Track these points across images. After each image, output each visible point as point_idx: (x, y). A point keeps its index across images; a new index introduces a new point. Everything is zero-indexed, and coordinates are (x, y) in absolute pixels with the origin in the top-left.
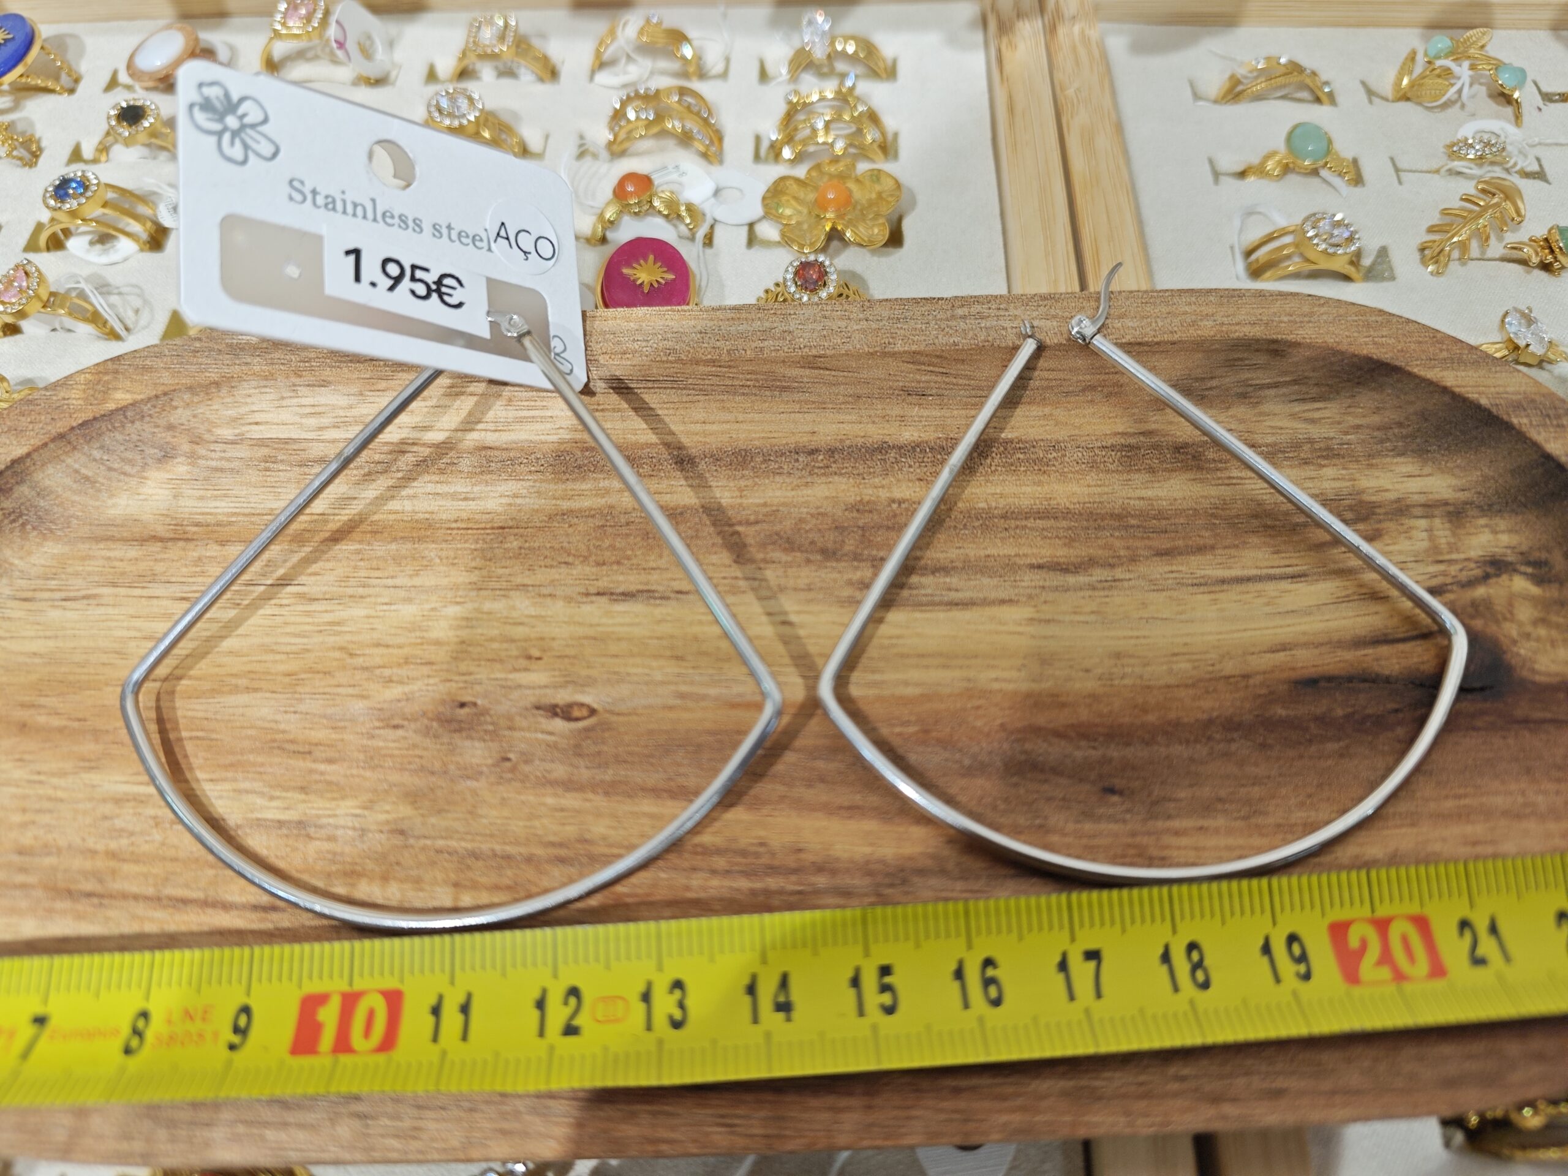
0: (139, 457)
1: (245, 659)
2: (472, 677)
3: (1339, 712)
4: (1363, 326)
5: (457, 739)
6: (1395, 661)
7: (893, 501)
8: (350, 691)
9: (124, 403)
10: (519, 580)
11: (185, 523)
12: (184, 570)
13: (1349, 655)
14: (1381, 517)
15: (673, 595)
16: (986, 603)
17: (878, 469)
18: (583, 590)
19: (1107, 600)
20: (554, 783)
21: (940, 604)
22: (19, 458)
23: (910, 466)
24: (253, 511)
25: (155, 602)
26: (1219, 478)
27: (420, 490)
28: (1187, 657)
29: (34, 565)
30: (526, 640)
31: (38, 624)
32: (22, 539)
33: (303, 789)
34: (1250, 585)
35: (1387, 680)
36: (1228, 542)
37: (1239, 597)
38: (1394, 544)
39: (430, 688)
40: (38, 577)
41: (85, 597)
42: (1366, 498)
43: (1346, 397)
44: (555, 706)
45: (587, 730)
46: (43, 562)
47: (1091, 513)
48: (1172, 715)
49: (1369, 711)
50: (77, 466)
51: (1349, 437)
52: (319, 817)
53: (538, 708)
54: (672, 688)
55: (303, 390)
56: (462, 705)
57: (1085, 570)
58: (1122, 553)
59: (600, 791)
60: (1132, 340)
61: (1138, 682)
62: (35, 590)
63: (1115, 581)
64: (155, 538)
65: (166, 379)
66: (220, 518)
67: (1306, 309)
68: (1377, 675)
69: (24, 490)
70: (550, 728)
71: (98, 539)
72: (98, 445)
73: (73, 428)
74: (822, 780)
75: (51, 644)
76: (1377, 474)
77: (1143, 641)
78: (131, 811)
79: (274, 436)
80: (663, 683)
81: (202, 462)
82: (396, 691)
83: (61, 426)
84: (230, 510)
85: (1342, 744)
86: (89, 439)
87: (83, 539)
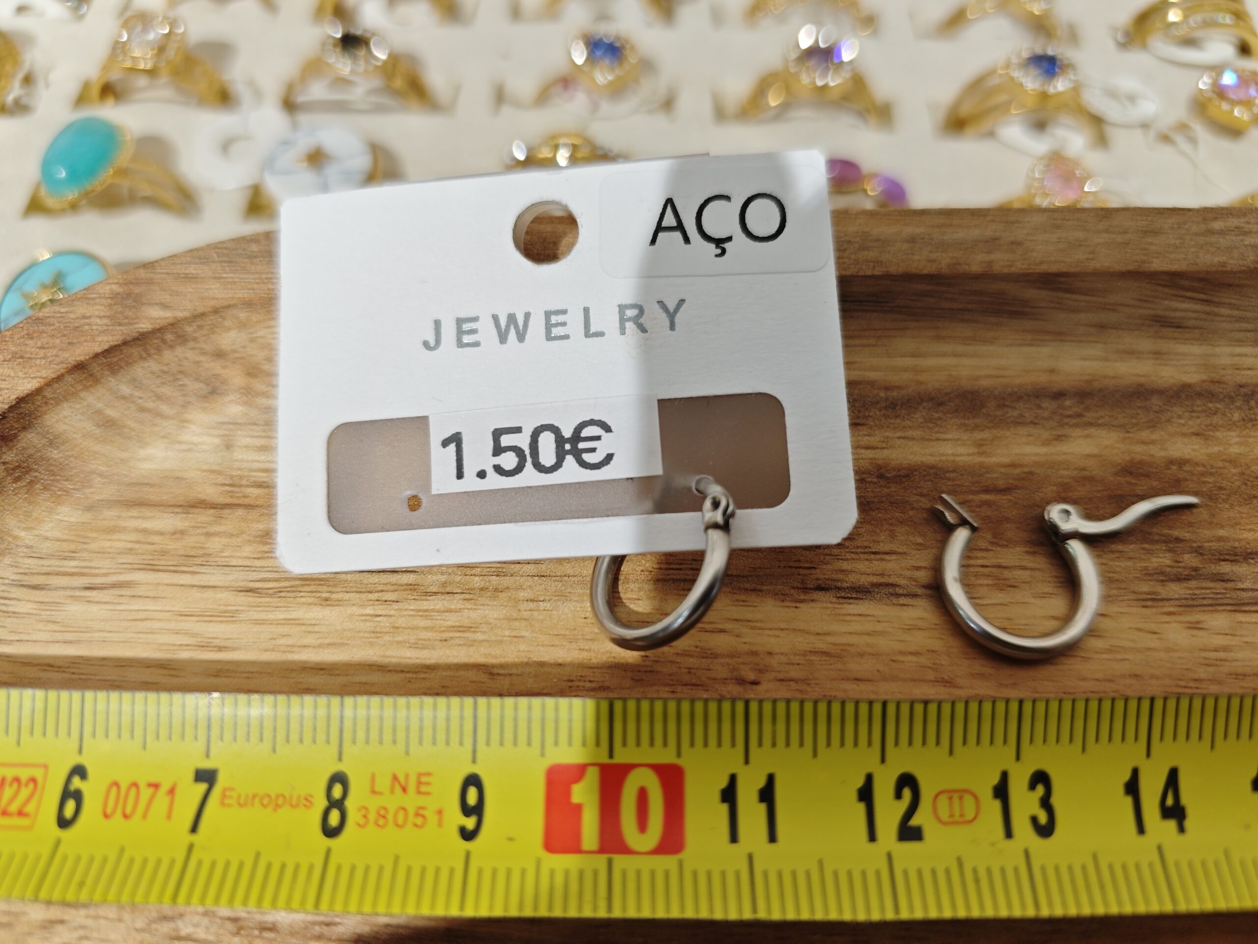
0: (179, 394)
7: (1171, 462)
9: (164, 323)
11: (244, 482)
22: (28, 395)
23: (1180, 417)
25: (209, 594)
29: (47, 538)
31: (54, 622)
32: (30, 503)
40: (52, 556)
41: (115, 585)
46: (57, 534)
50: (100, 405)
62: (48, 574)
64: (205, 504)
65: (217, 293)
69: (30, 439)
71: (128, 504)
72: (127, 377)
73: (97, 355)
83: (81, 352)
86: (114, 369)
87: (111, 503)
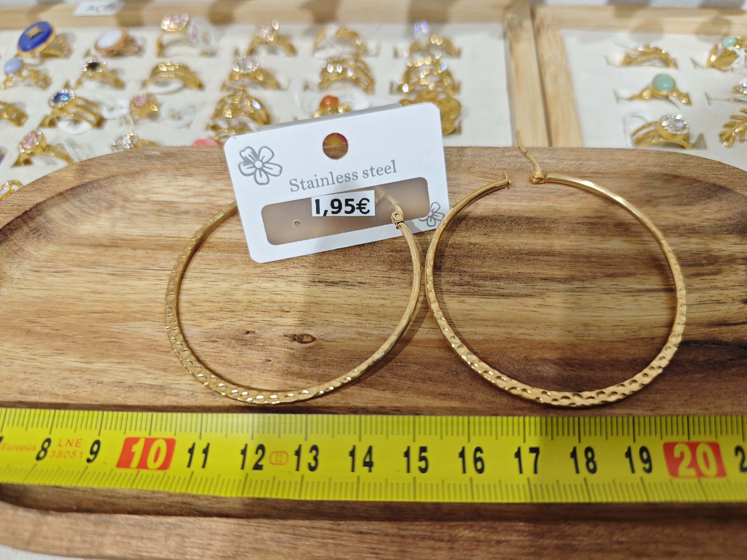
0: (97, 207)
1: (141, 305)
2: (254, 319)
3: (701, 359)
4: (711, 169)
5: (244, 349)
6: (730, 334)
7: (471, 244)
8: (192, 323)
9: (94, 180)
10: (280, 274)
11: (117, 239)
12: (115, 261)
13: (706, 330)
14: (721, 263)
15: (357, 284)
16: (517, 295)
17: (464, 228)
18: (312, 280)
19: (580, 297)
20: (293, 374)
21: (493, 295)
22: (40, 203)
23: (480, 228)
24: (151, 234)
25: (99, 275)
26: (637, 241)
27: (234, 228)
28: (622, 327)
29: (42, 255)
30: (282, 303)
31: (41, 283)
32: (38, 242)
33: (165, 370)
34: (654, 293)
35: (726, 344)
36: (642, 272)
37: (647, 299)
38: (728, 277)
39: (232, 323)
40: (44, 261)
41: (65, 271)
42: (713, 253)
43: (702, 204)
44: (295, 335)
45: (310, 348)
46: (47, 254)
47: (572, 254)
48: (614, 356)
49: (717, 359)
50: (67, 209)
51: (703, 224)
52: (172, 384)
53: (286, 336)
54: (355, 329)
55: (180, 178)
56: (248, 332)
57: (569, 282)
58: (588, 274)
59: (316, 379)
60: (593, 171)
61: (596, 338)
62: (41, 267)
63: (584, 288)
64: (102, 245)
65: (114, 169)
66: (135, 237)
67: (681, 160)
68: (721, 341)
69: (40, 219)
70: (292, 346)
71: (73, 244)
72: (79, 199)
73: (67, 190)
74: (430, 379)
75: (46, 293)
76: (718, 242)
77: (599, 318)
78: (78, 376)
79: (164, 200)
80: (351, 327)
81: (128, 211)
82: (215, 324)
83: (62, 189)
84: (140, 234)
85: (703, 375)
86: (74, 196)
87: (67, 244)
